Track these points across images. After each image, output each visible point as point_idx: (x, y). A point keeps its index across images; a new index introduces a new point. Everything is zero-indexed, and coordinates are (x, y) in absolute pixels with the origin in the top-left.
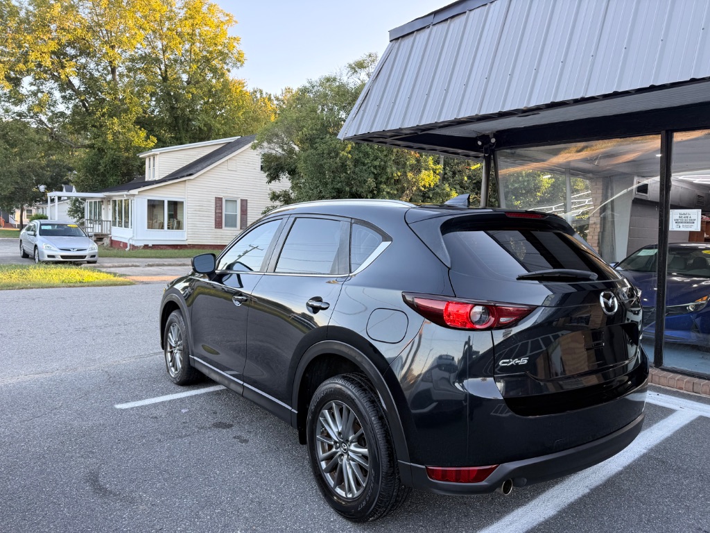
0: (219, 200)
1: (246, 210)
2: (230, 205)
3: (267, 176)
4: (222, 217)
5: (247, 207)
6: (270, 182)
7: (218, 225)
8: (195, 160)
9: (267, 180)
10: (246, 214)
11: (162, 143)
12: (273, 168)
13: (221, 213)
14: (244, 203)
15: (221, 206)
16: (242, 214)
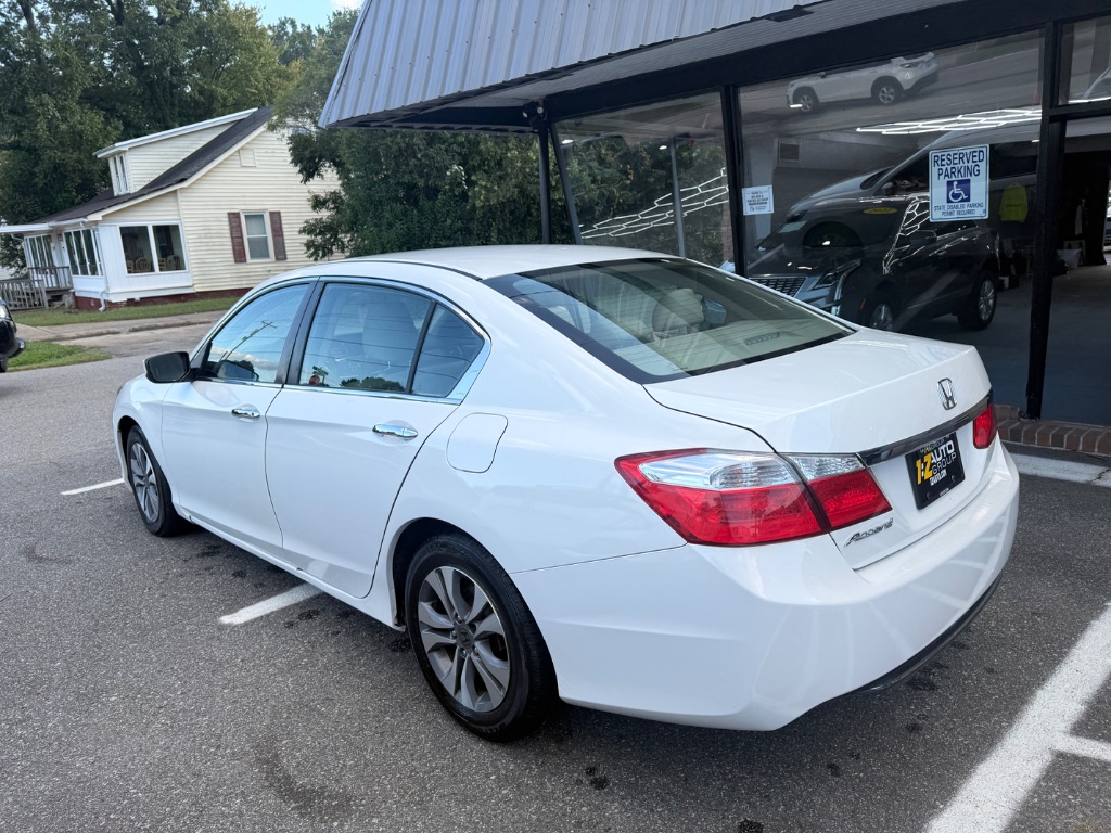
0: (234, 218)
1: (281, 228)
2: (254, 223)
3: (300, 172)
4: (243, 243)
5: (281, 223)
6: (306, 180)
7: (240, 257)
8: (189, 154)
9: (300, 177)
10: (282, 235)
11: (133, 130)
12: (308, 158)
13: (241, 237)
14: (276, 217)
15: (240, 225)
16: (274, 236)
